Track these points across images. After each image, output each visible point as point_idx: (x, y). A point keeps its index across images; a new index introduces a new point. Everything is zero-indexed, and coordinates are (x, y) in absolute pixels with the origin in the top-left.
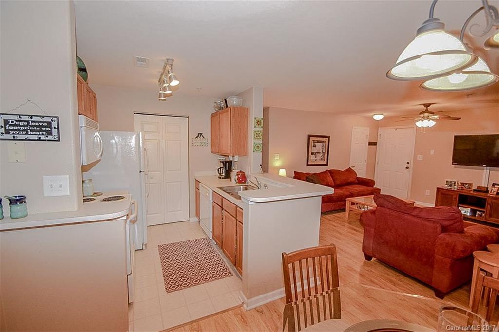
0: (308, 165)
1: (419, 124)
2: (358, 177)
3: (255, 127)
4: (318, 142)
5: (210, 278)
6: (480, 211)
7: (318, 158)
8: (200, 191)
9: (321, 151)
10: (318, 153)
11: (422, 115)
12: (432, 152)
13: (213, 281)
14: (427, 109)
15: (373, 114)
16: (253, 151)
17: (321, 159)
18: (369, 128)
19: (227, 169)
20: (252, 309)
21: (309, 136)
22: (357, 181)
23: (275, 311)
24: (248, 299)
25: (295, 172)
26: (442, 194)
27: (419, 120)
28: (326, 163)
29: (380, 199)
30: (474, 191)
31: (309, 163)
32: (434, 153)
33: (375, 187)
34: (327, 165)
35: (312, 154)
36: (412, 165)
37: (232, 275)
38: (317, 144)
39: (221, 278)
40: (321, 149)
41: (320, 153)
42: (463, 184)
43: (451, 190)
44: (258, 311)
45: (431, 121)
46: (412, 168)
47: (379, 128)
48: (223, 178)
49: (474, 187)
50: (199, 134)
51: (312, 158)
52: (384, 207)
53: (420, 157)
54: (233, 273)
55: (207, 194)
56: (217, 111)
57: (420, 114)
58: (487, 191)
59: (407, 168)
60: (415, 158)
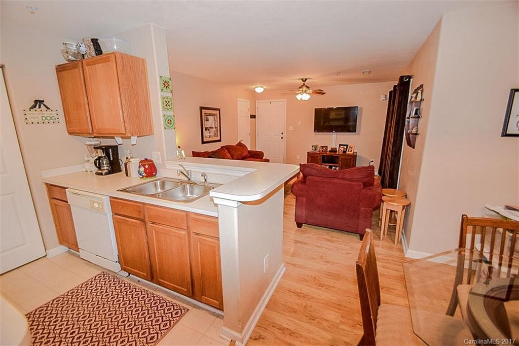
0: (203, 142)
1: (299, 97)
2: (249, 151)
3: (162, 90)
4: (210, 115)
5: (158, 333)
6: (334, 166)
7: (212, 134)
8: (69, 203)
9: (214, 126)
10: (211, 128)
11: (301, 89)
12: (299, 122)
13: (165, 335)
14: (304, 84)
15: (255, 87)
16: (163, 128)
17: (215, 134)
18: (249, 101)
19: (112, 159)
20: (248, 341)
21: (202, 108)
22: (249, 155)
23: (273, 326)
24: (241, 333)
25: (193, 152)
26: (312, 157)
27: (299, 94)
28: (219, 139)
29: (307, 168)
30: (330, 151)
31: (204, 141)
32: (301, 123)
33: (264, 158)
34: (220, 141)
35: (206, 130)
36: (285, 135)
37: (188, 310)
38: (210, 117)
39: (175, 324)
40: (214, 124)
41: (213, 128)
42: (323, 147)
43: (316, 153)
44: (256, 339)
45: (307, 95)
46: (285, 137)
47: (257, 101)
48: (106, 174)
49: (329, 149)
50: (36, 101)
51: (206, 133)
52: (313, 176)
53: (291, 128)
54: (188, 307)
55: (96, 205)
56: (69, 60)
57: (300, 88)
58: (336, 151)
59: (282, 138)
60: (287, 128)
